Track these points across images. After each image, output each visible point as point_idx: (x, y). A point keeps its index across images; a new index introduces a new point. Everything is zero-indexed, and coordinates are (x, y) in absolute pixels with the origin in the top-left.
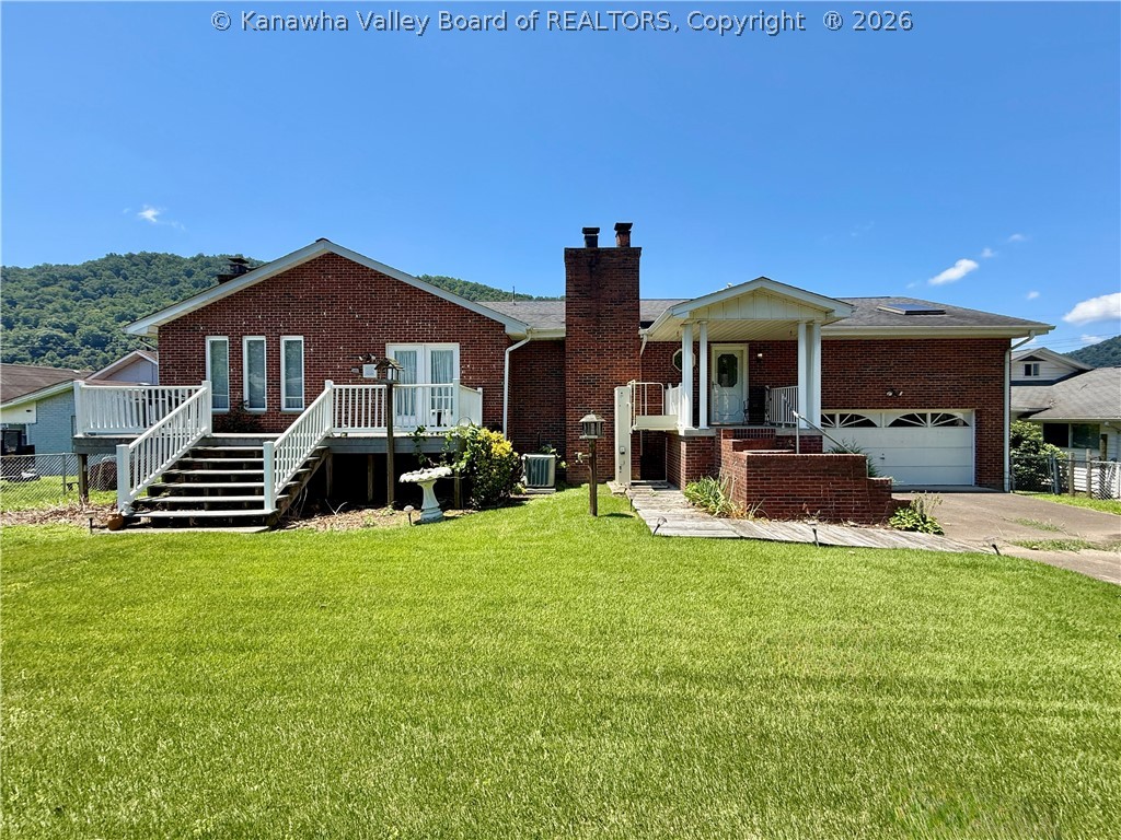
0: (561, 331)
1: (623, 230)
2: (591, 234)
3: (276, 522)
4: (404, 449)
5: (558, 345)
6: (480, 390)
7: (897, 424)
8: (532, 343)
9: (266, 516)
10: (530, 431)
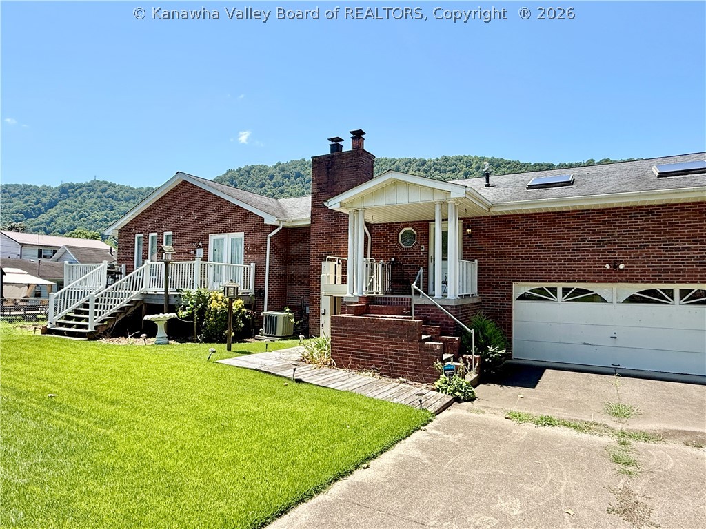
0: (306, 220)
1: (358, 135)
2: (336, 144)
3: (92, 337)
4: (172, 302)
5: (306, 230)
6: (253, 265)
7: (632, 299)
8: (284, 228)
9: (88, 333)
10: (298, 295)
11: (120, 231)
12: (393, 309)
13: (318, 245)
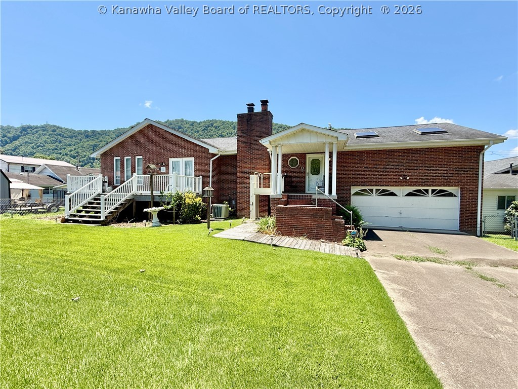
0: (235, 151)
1: (264, 103)
2: (251, 107)
3: (105, 223)
5: (233, 158)
6: (201, 177)
7: (410, 194)
8: (221, 156)
9: (101, 221)
10: (227, 194)
11: (102, 155)
12: (303, 202)
13: (243, 166)
